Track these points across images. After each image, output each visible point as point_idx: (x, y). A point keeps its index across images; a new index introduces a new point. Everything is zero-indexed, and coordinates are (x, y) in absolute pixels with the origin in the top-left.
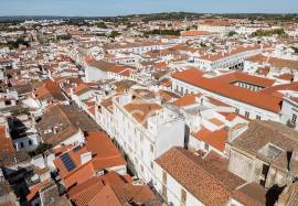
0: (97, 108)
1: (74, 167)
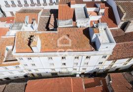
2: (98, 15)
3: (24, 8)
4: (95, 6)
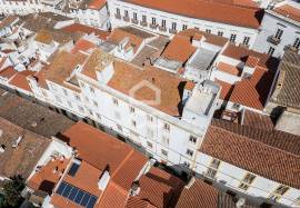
0: (33, 83)
1: (95, 199)
2: (239, 75)
3: (129, 24)
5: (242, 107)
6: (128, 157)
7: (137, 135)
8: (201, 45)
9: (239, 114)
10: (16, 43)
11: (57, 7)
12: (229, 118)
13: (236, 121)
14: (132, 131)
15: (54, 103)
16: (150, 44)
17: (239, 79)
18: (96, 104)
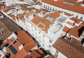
1: (17, 52)
4: (76, 21)
5: (72, 36)
6: (31, 43)
7: (37, 38)
8: (63, 15)
9: (70, 38)
10: (17, 10)
11: (30, 4)
12: (66, 39)
13: (69, 40)
14: (36, 37)
15: (20, 25)
16: (49, 14)
17: (73, 27)
18: (28, 26)
